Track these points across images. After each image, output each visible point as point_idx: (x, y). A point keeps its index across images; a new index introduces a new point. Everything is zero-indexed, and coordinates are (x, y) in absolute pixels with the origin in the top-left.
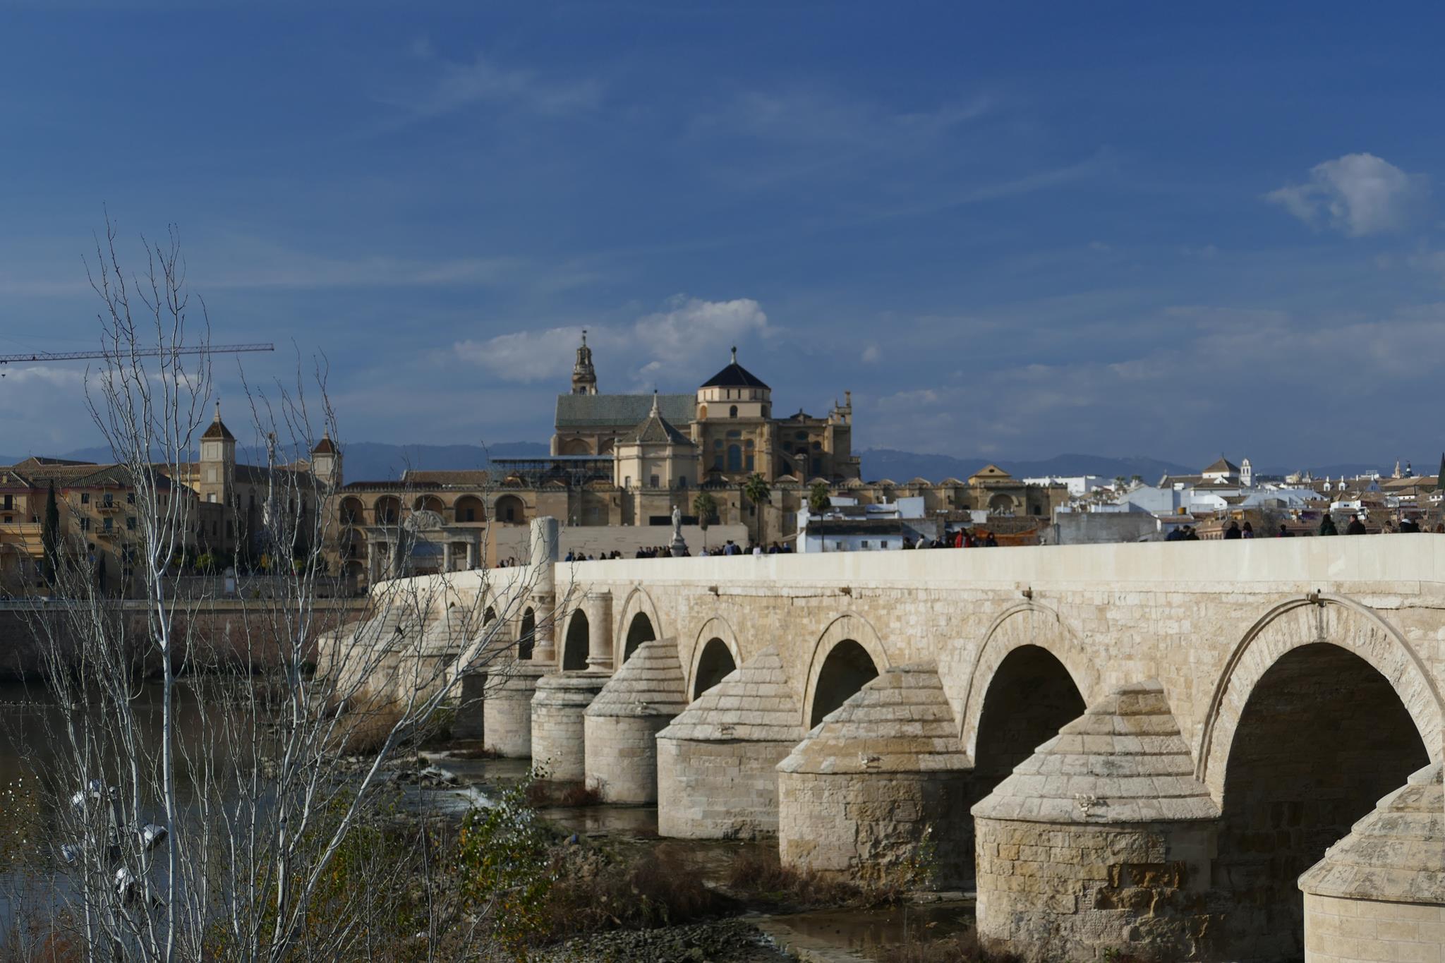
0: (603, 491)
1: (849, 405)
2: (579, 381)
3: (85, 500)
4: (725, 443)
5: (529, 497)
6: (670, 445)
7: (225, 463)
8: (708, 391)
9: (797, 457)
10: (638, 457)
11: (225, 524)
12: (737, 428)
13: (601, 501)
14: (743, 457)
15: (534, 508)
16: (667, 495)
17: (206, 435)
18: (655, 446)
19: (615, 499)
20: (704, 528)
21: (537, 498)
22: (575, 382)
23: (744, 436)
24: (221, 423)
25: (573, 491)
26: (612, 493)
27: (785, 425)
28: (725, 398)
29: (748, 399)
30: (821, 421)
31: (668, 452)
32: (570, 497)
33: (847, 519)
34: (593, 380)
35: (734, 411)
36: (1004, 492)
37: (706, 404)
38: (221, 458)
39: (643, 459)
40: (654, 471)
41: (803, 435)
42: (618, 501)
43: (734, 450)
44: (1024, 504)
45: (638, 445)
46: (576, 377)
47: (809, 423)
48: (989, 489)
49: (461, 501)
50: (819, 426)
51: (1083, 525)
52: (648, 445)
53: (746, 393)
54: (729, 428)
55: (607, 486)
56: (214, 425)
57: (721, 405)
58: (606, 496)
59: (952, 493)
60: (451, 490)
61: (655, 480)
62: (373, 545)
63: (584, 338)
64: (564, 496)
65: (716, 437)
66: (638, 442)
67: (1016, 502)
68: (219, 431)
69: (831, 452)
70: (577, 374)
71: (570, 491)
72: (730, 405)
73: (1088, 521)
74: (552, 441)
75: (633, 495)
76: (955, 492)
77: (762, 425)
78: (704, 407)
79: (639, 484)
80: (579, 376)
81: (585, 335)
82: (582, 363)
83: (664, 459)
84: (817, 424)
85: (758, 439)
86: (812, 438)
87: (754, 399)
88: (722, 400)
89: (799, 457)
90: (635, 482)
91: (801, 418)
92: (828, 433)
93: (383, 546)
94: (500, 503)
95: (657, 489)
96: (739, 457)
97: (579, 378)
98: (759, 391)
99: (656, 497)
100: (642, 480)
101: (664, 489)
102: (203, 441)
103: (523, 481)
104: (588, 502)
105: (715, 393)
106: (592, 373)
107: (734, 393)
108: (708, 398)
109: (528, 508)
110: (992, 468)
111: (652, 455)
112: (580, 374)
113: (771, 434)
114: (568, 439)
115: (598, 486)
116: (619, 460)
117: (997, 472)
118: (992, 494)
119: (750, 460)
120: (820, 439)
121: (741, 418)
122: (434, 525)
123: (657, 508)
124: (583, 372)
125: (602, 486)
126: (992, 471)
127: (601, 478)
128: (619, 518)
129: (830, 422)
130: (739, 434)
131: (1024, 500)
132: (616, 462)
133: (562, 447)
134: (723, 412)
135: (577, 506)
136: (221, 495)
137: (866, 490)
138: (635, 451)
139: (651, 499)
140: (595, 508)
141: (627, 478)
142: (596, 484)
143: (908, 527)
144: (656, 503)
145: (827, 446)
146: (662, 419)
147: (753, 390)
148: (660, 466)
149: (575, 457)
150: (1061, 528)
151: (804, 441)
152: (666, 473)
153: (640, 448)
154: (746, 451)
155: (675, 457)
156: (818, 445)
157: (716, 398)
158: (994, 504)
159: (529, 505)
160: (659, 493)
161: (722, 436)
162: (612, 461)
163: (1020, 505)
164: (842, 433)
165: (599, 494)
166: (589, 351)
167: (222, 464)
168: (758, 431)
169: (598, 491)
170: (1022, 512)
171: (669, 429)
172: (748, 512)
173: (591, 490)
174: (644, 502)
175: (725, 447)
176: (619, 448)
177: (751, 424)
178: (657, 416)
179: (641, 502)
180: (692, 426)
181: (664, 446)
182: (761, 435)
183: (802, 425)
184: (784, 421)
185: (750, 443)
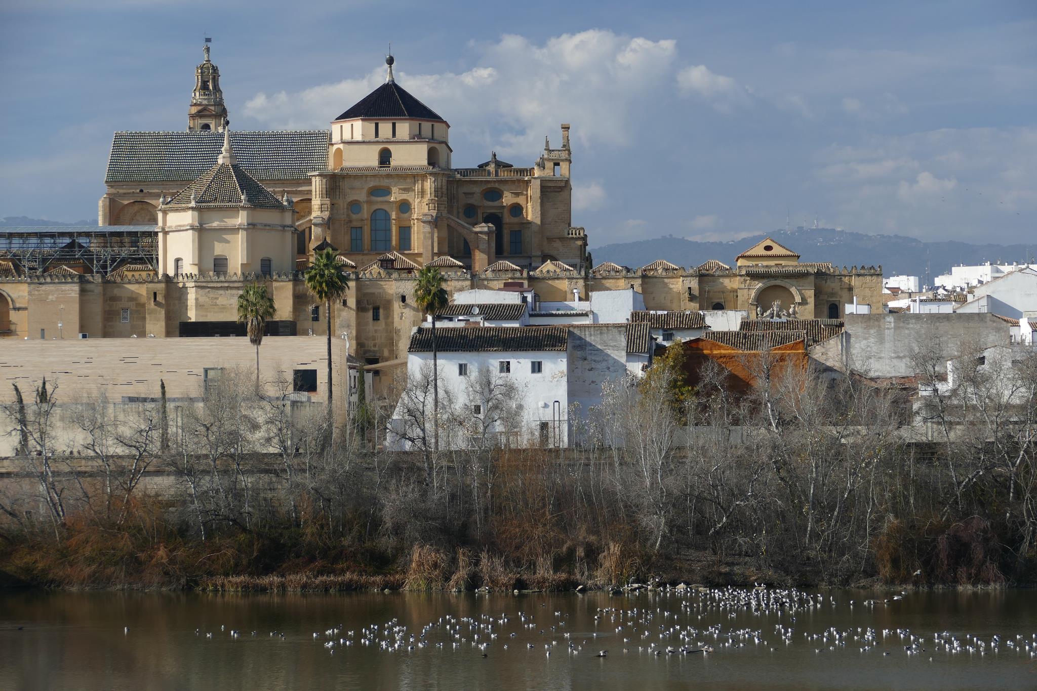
0: (137, 282)
1: (566, 147)
2: (200, 114)
4: (365, 206)
5: (18, 291)
6: (243, 208)
8: (347, 125)
9: (477, 229)
10: (193, 228)
12: (385, 183)
13: (134, 298)
14: (394, 230)
15: (25, 309)
16: (238, 288)
18: (220, 209)
19: (155, 294)
20: (256, 341)
21: (30, 293)
22: (193, 117)
23: (396, 196)
25: (89, 282)
26: (151, 285)
27: (467, 178)
28: (372, 137)
29: (407, 138)
30: (522, 171)
31: (241, 218)
32: (83, 291)
33: (487, 324)
34: (221, 113)
35: (385, 157)
36: (778, 282)
37: (341, 146)
39: (200, 230)
40: (219, 249)
41: (494, 194)
42: (160, 298)
43: (380, 218)
44: (811, 301)
45: (192, 209)
46: (194, 110)
47: (504, 175)
48: (754, 276)
50: (519, 180)
51: (889, 334)
52: (209, 209)
53: (404, 128)
54: (372, 184)
55: (144, 274)
57: (364, 147)
58: (142, 290)
59: (694, 284)
61: (220, 265)
63: (208, 49)
64: (73, 290)
65: (350, 198)
66: (193, 204)
67: (798, 299)
69: (538, 221)
70: (195, 105)
71: (82, 280)
72: (379, 147)
73: (896, 328)
74: (101, 205)
75: (184, 287)
76: (700, 283)
77: (423, 177)
78: (339, 149)
79: (195, 271)
80: (200, 108)
81: (209, 44)
82: (204, 86)
83: (234, 230)
84: (514, 177)
85: (417, 201)
86: (508, 199)
87: (416, 138)
88: (367, 139)
89: (482, 227)
90: (189, 267)
91: (492, 168)
92: (534, 190)
95: (222, 278)
96: (388, 229)
97: (199, 112)
98: (427, 126)
99: (222, 292)
100: (200, 265)
101: (234, 278)
103: (17, 267)
104: (114, 299)
105: (357, 128)
106: (220, 103)
107: (385, 128)
108: (347, 136)
109: (15, 309)
110: (768, 243)
111: (215, 224)
112: (200, 105)
113: (437, 192)
114: (126, 202)
115: (129, 274)
116: (166, 233)
117: (777, 250)
118: (759, 285)
119: (405, 233)
120: (521, 200)
121: (395, 169)
123: (224, 308)
124: (205, 102)
125: (136, 274)
126: (768, 248)
127: (141, 261)
128: (161, 325)
129: (537, 173)
130: (387, 192)
131: (810, 294)
132: (160, 235)
133: (115, 213)
134: (369, 158)
135: (97, 307)
137: (558, 279)
138: (187, 218)
139: (212, 294)
140: (125, 310)
141: (178, 260)
142: (128, 272)
143: (580, 338)
144: (221, 302)
145: (532, 213)
146: (235, 168)
147: (416, 123)
148: (228, 242)
149: (131, 230)
150: (853, 340)
151: (496, 204)
152: (236, 254)
153: (196, 213)
154: (398, 219)
155: (251, 227)
156: (517, 209)
157: (358, 137)
158: (762, 301)
159: (18, 305)
160: (226, 285)
161: (362, 196)
162: (156, 234)
163: (804, 302)
164: (555, 192)
165: (132, 287)
166: (215, 69)
168: (418, 187)
169: (130, 283)
170: (807, 313)
171: (246, 184)
172: (370, 314)
173: (119, 280)
174: (202, 300)
175: (365, 213)
176: (165, 212)
177: (410, 176)
178: (228, 162)
179: (197, 299)
180: (313, 179)
181: (236, 209)
182: (423, 193)
183: (492, 177)
184: (465, 172)
185: (404, 207)
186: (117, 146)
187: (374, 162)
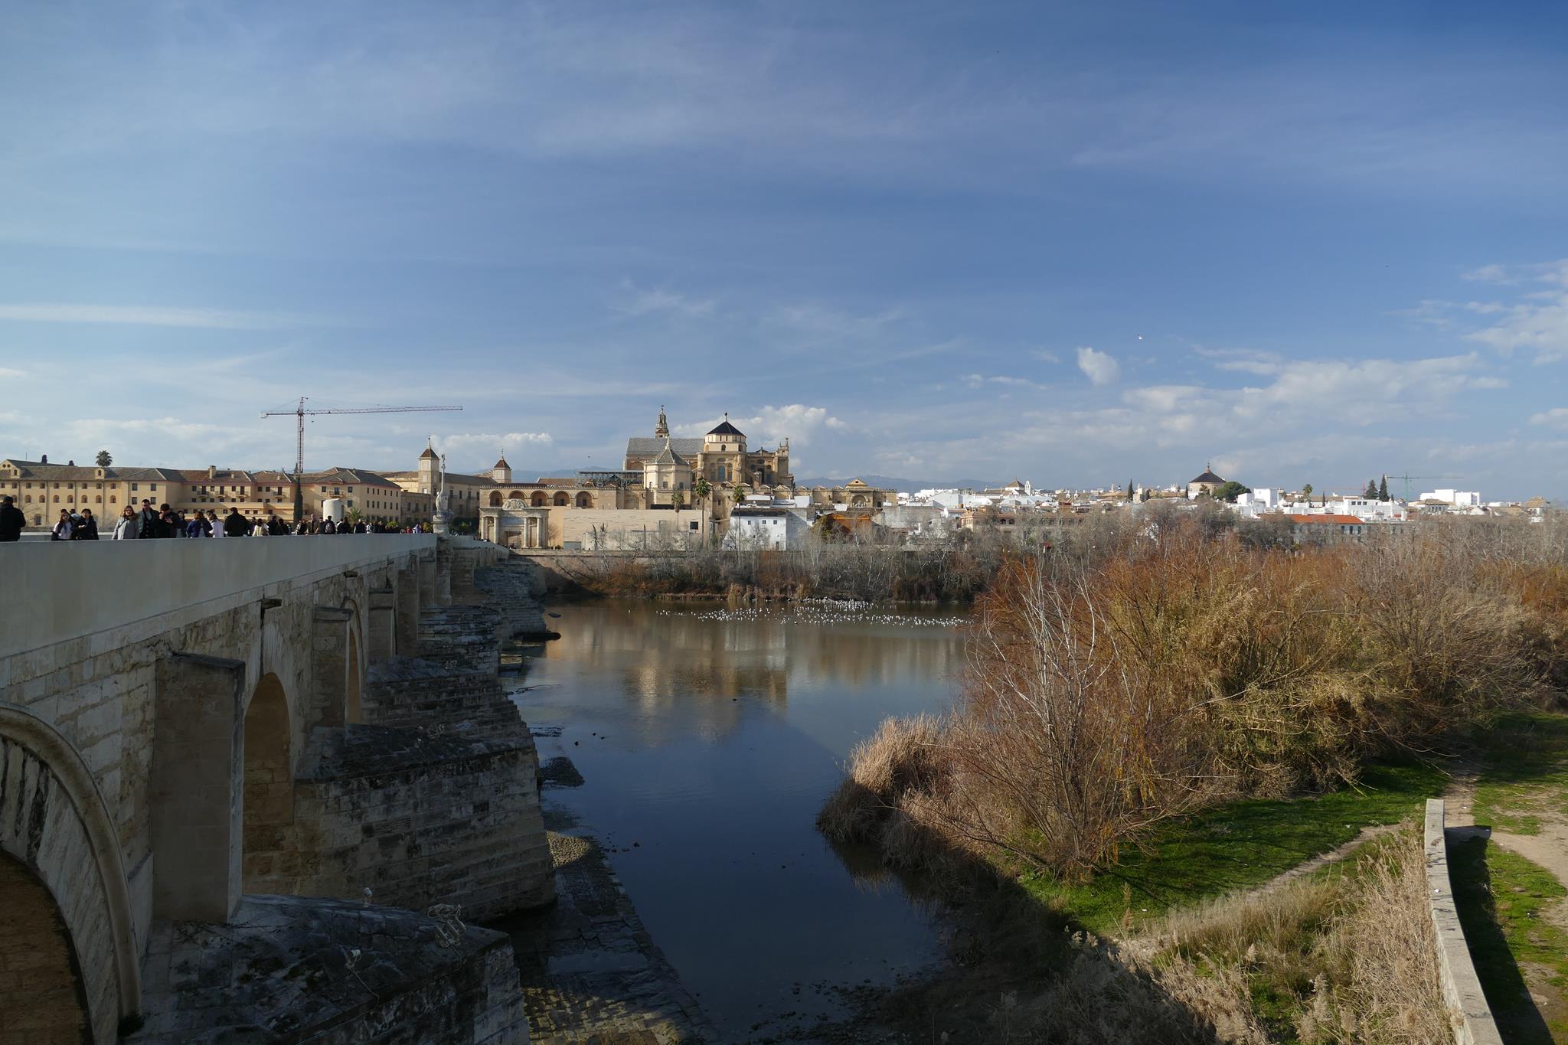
0: (637, 490)
1: (787, 445)
2: (659, 432)
3: (324, 490)
4: (716, 465)
5: (595, 493)
6: (674, 465)
7: (432, 472)
8: (710, 436)
9: (755, 473)
10: (656, 471)
11: (432, 505)
12: (723, 457)
13: (635, 496)
14: (726, 473)
15: (597, 498)
16: (671, 492)
17: (422, 456)
18: (666, 465)
19: (642, 494)
20: (678, 511)
21: (599, 493)
22: (657, 432)
23: (727, 461)
24: (431, 450)
25: (619, 489)
26: (641, 491)
27: (752, 456)
28: (719, 440)
29: (731, 441)
30: (771, 453)
31: (673, 468)
32: (617, 493)
33: (758, 507)
34: (667, 432)
35: (724, 448)
36: (860, 494)
37: (708, 444)
38: (430, 469)
39: (659, 472)
40: (665, 479)
41: (761, 461)
42: (644, 495)
43: (721, 469)
44: (872, 501)
45: (656, 464)
47: (765, 455)
48: (852, 492)
49: (557, 494)
50: (770, 456)
51: (898, 513)
52: (662, 465)
53: (730, 438)
54: (719, 457)
55: (639, 487)
56: (427, 451)
57: (716, 444)
58: (638, 493)
59: (831, 494)
60: (551, 488)
61: (665, 484)
62: (484, 518)
63: (663, 409)
64: (614, 492)
65: (712, 462)
67: (867, 500)
68: (430, 454)
69: (777, 471)
71: (617, 489)
72: (722, 444)
73: (901, 511)
74: (624, 463)
75: (653, 492)
76: (833, 494)
77: (737, 455)
79: (657, 486)
80: (659, 429)
81: (663, 407)
82: (661, 422)
83: (671, 472)
84: (768, 455)
85: (734, 463)
86: (766, 463)
87: (735, 441)
88: (717, 441)
89: (757, 473)
90: (654, 485)
91: (761, 452)
92: (775, 460)
93: (491, 519)
94: (579, 495)
95: (666, 489)
96: (724, 473)
98: (738, 437)
99: (666, 494)
100: (658, 484)
101: (670, 489)
102: (421, 459)
103: (593, 484)
104: (628, 496)
105: (714, 438)
106: (666, 428)
107: (724, 438)
108: (710, 441)
110: (857, 480)
111: (664, 470)
113: (742, 460)
114: (633, 462)
116: (647, 473)
117: (860, 483)
118: (853, 495)
119: (730, 474)
120: (771, 464)
121: (727, 452)
122: (520, 507)
123: (666, 500)
124: (661, 427)
125: (636, 487)
126: (857, 482)
127: (638, 483)
128: (645, 505)
129: (776, 454)
130: (724, 460)
131: (871, 498)
132: (645, 474)
133: (629, 466)
134: (718, 448)
135: (622, 498)
136: (430, 489)
137: (783, 491)
138: (654, 468)
139: (662, 494)
140: (632, 500)
141: (650, 483)
142: (633, 486)
143: (791, 512)
144: (665, 497)
145: (774, 468)
146: (671, 451)
147: (735, 436)
148: (668, 476)
149: (635, 471)
150: (886, 515)
151: (762, 464)
152: (671, 480)
153: (657, 466)
154: (728, 469)
155: (676, 471)
156: (769, 467)
157: (714, 441)
158: (854, 500)
159: (595, 497)
160: (667, 491)
161: (715, 461)
162: (643, 473)
163: (869, 501)
164: (783, 461)
165: (635, 492)
166: (665, 416)
167: (430, 473)
168: (735, 458)
169: (634, 490)
170: (870, 505)
171: (675, 456)
172: (717, 503)
173: (630, 489)
174: (659, 496)
175: (716, 467)
176: (646, 466)
177: (732, 455)
178: (668, 448)
179: (657, 496)
180: (698, 455)
181: (671, 465)
182: (736, 460)
183: (761, 455)
184: (751, 453)
185: (730, 465)
186: (630, 443)
187: (720, 450)
